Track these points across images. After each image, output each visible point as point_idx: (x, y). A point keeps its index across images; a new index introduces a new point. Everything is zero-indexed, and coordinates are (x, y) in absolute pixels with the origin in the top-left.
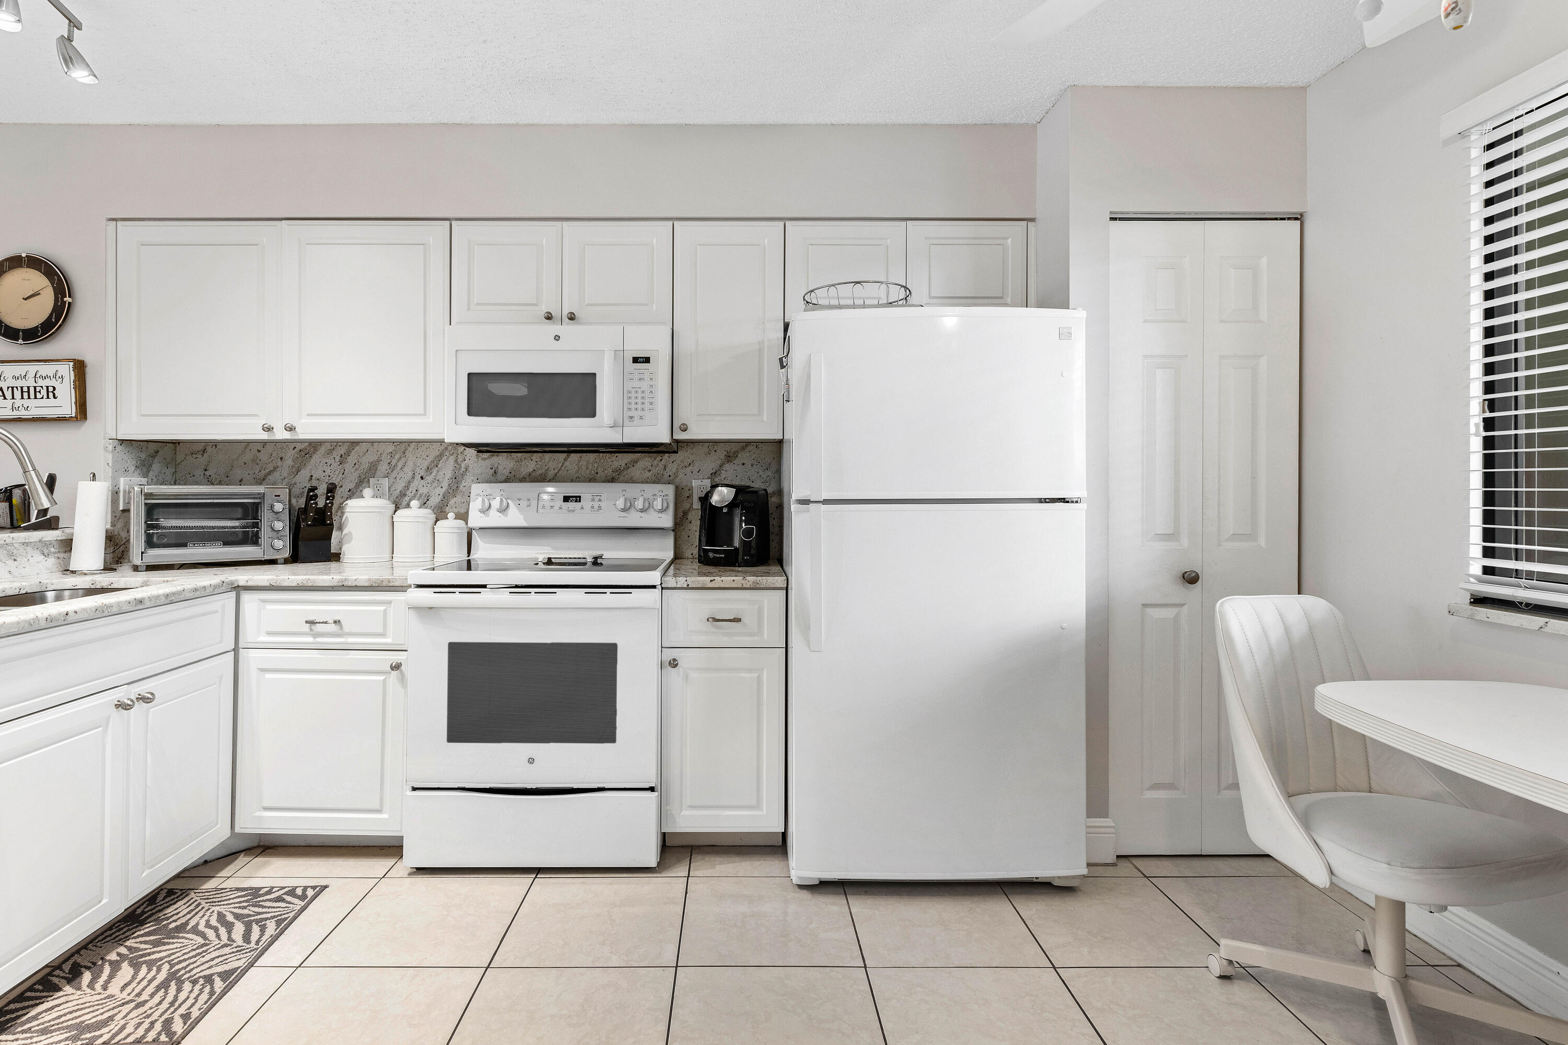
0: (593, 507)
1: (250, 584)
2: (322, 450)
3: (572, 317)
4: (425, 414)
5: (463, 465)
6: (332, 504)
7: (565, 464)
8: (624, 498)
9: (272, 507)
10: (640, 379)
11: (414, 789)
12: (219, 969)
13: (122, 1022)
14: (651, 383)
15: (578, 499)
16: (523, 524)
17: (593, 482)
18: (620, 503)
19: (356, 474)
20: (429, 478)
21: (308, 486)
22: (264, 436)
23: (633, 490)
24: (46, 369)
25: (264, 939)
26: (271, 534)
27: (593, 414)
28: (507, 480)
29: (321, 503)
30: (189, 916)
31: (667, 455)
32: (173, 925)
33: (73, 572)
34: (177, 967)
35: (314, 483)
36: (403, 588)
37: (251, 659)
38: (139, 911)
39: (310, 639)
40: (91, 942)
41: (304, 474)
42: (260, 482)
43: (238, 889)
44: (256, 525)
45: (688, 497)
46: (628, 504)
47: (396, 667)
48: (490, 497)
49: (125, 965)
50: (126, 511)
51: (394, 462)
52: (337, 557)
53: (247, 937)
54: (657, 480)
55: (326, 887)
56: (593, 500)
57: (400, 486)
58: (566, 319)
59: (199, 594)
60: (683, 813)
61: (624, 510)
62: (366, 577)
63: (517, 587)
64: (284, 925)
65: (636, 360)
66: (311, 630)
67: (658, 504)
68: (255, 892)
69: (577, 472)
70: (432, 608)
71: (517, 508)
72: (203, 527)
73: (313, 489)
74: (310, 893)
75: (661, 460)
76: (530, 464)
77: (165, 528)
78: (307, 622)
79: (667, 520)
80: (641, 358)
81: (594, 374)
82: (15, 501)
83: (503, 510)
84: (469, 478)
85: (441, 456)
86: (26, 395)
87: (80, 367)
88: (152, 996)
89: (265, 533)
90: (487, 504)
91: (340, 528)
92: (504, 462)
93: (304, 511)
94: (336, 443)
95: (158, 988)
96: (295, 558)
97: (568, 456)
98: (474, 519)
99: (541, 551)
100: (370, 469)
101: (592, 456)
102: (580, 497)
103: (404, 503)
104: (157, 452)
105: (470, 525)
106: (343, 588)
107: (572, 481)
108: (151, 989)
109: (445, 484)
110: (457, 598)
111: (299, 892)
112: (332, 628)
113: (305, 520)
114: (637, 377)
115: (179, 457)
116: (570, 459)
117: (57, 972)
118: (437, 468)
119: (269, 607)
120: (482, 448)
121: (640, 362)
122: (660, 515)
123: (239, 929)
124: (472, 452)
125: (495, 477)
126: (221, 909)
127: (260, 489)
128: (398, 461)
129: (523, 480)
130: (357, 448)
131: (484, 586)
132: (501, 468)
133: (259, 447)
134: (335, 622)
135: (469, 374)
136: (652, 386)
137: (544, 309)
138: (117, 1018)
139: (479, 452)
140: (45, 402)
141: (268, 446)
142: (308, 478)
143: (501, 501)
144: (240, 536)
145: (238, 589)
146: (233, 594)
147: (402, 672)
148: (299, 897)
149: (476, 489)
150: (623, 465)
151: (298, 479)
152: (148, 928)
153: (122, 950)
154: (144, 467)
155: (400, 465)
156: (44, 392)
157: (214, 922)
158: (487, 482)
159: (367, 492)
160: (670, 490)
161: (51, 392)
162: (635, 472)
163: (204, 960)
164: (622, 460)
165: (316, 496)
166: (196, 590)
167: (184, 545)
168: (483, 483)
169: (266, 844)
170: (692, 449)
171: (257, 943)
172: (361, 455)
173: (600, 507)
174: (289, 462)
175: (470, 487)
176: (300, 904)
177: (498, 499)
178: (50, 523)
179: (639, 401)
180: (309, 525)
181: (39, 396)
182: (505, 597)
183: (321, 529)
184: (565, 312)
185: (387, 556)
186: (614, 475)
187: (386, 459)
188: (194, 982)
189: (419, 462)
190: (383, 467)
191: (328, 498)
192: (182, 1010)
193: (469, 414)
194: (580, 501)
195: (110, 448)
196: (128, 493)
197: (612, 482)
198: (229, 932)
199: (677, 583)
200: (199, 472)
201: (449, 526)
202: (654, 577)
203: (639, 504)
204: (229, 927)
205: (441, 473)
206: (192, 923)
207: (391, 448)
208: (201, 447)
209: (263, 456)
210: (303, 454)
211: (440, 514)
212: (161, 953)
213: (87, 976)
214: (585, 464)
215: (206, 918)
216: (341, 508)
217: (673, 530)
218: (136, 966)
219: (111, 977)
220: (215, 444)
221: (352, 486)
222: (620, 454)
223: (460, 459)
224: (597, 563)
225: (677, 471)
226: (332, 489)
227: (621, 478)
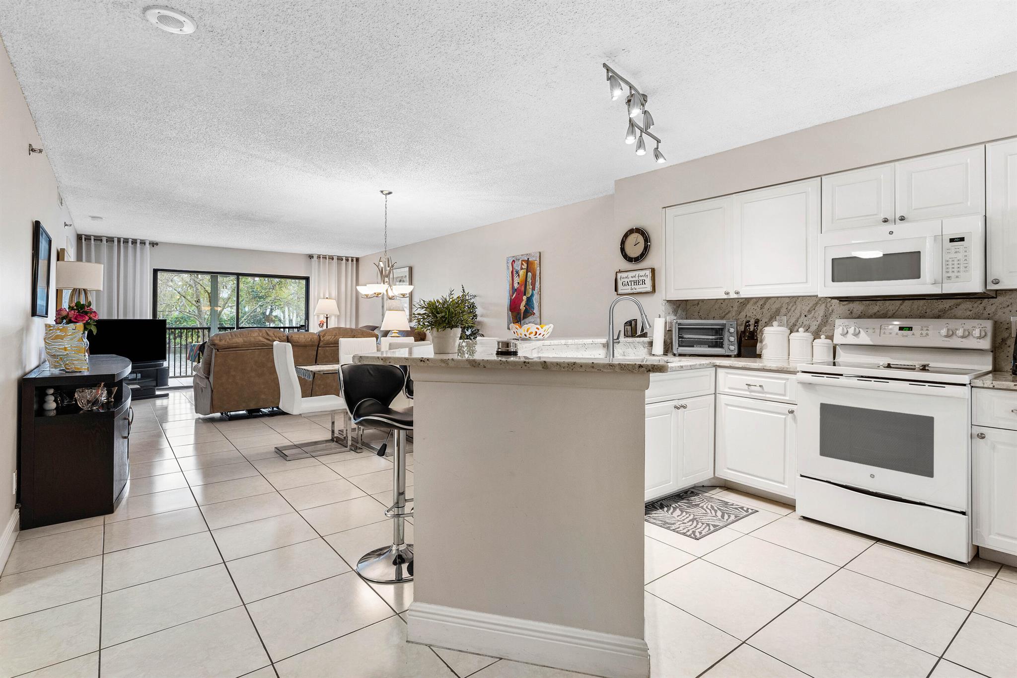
0: (922, 334)
1: (721, 365)
2: (752, 302)
3: (902, 219)
4: (807, 282)
5: (830, 309)
6: (757, 329)
7: (901, 307)
8: (946, 329)
9: (729, 330)
10: (956, 252)
11: (802, 476)
12: (712, 523)
13: (679, 526)
14: (966, 254)
15: (910, 329)
16: (871, 343)
17: (923, 318)
18: (944, 332)
19: (769, 314)
20: (810, 316)
21: (745, 320)
22: (725, 297)
23: (953, 323)
24: (642, 273)
25: (730, 520)
26: (729, 343)
27: (918, 276)
28: (859, 317)
29: (752, 328)
30: (700, 502)
31: (987, 300)
32: (694, 503)
33: (654, 355)
34: (696, 517)
35: (748, 319)
36: (794, 373)
37: (722, 399)
38: (681, 495)
39: (748, 393)
40: (666, 498)
41: (743, 314)
42: (722, 318)
43: (719, 500)
44: (722, 339)
45: (1007, 329)
46: (951, 333)
47: (792, 412)
48: (847, 327)
49: (678, 509)
50: (670, 331)
51: (789, 308)
52: (759, 356)
53: (723, 516)
54: (977, 317)
55: (757, 511)
56: (922, 330)
57: (793, 320)
58: (898, 220)
59: (702, 367)
60: (991, 536)
61: (947, 336)
62: (775, 366)
63: (862, 377)
64: (738, 519)
65: (952, 240)
66: (749, 389)
67: (977, 333)
68: (726, 503)
69: (910, 312)
70: (810, 384)
71: (866, 333)
72: (699, 339)
73: (748, 322)
74: (750, 511)
75: (981, 303)
76: (876, 307)
77: (685, 338)
78: (746, 384)
79: (986, 344)
80: (956, 238)
81: (919, 252)
82: (633, 325)
83: (856, 334)
84: (834, 316)
85: (817, 304)
86: (635, 283)
87: (653, 271)
88: (688, 522)
89: (726, 343)
90: (846, 331)
91: (761, 342)
92: (857, 307)
93: (744, 332)
94: (758, 299)
95: (690, 521)
96: (739, 355)
97: (903, 302)
98: (838, 339)
99: (884, 360)
100: (776, 311)
101: (922, 302)
102: (912, 328)
103: (795, 329)
104: (680, 305)
105: (835, 342)
106: (764, 370)
107: (906, 318)
108: (688, 520)
109: (820, 319)
110: (825, 380)
111: (745, 509)
112: (759, 389)
113: (744, 337)
114: (953, 251)
115: (688, 307)
116: (905, 304)
117: (656, 504)
118: (814, 311)
119: (729, 376)
120: (841, 299)
121: (956, 241)
122: (979, 340)
123: (719, 514)
124: (837, 301)
125: (851, 315)
126: (713, 504)
127: (724, 322)
128: (792, 307)
129: (870, 317)
130: (769, 301)
131: (842, 375)
132: (855, 310)
133: (722, 301)
134: (760, 386)
135: (833, 259)
136: (966, 256)
137: (882, 216)
138: (677, 524)
139: (840, 301)
140: (642, 286)
141: (726, 301)
142: (745, 316)
143: (855, 329)
144: (714, 343)
145: (716, 366)
146: (714, 368)
147: (794, 415)
148: (745, 511)
149: (838, 322)
150: (948, 307)
151: (739, 317)
152: (685, 501)
153: (676, 505)
154: (675, 312)
155: (793, 309)
156: (641, 282)
157: (709, 507)
158: (846, 318)
159: (775, 323)
160: (988, 325)
161: (644, 282)
162: (958, 311)
163: (706, 518)
164: (948, 303)
165: (749, 325)
166: (700, 365)
167: (693, 346)
168: (843, 318)
169: (729, 487)
170: (1010, 295)
171: (727, 520)
172: (772, 304)
173: (927, 334)
174: (735, 308)
175: (835, 321)
176: (745, 513)
177: (853, 328)
178: (644, 335)
179: (956, 266)
180: (746, 339)
181: (640, 284)
182: (855, 382)
183: (752, 341)
184: (898, 216)
185: (786, 357)
186: (940, 313)
187: (785, 306)
188: (703, 524)
189: (804, 307)
190: (783, 311)
191: (755, 326)
192: (699, 530)
193: (833, 281)
194: (912, 330)
195: (664, 304)
196: (671, 323)
197: (938, 318)
198: (716, 513)
199: (984, 384)
200: (696, 314)
201: (822, 342)
202: (965, 379)
203: (960, 332)
204: (716, 512)
205: (817, 313)
206: (701, 505)
207: (787, 300)
208: (696, 302)
209: (724, 306)
210: (742, 304)
211: (816, 336)
212: (689, 510)
213: (666, 509)
214: (916, 307)
215: (706, 505)
216: (761, 331)
217: (992, 352)
218: (682, 512)
219: (673, 512)
220: (703, 300)
221: (767, 320)
222: (945, 300)
223: (829, 305)
224: (924, 368)
225: (996, 310)
226: (757, 322)
227: (946, 315)
